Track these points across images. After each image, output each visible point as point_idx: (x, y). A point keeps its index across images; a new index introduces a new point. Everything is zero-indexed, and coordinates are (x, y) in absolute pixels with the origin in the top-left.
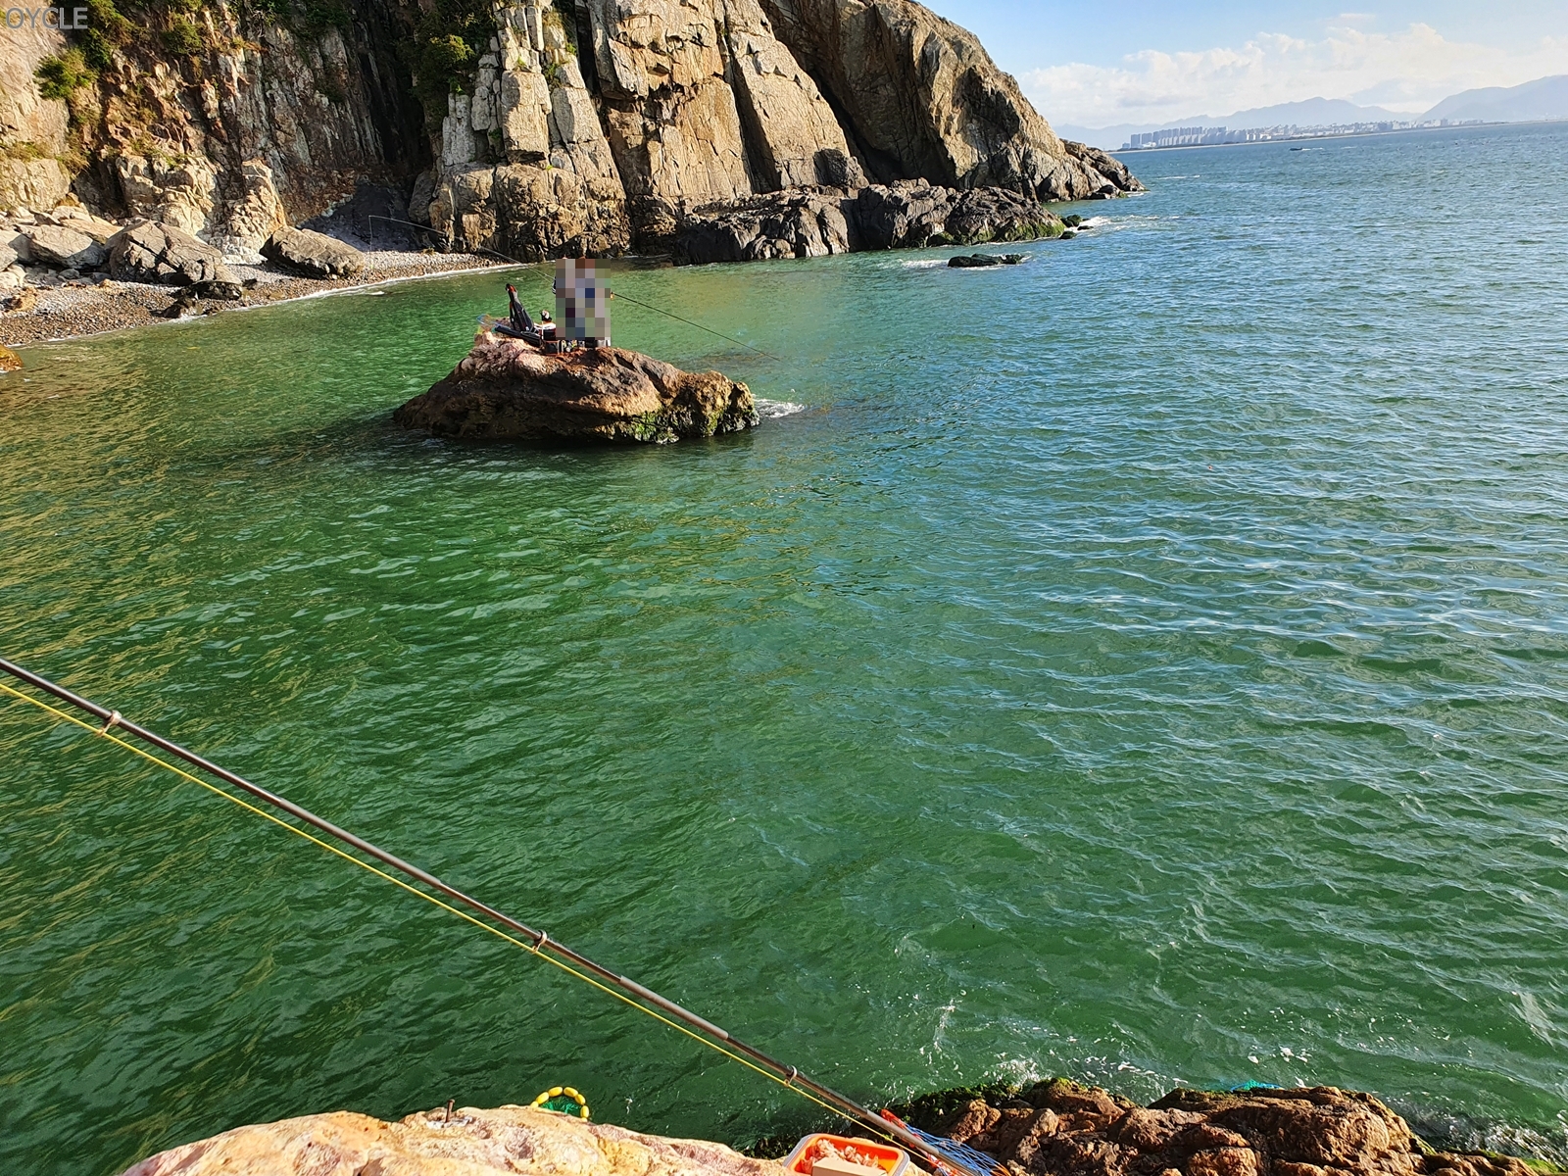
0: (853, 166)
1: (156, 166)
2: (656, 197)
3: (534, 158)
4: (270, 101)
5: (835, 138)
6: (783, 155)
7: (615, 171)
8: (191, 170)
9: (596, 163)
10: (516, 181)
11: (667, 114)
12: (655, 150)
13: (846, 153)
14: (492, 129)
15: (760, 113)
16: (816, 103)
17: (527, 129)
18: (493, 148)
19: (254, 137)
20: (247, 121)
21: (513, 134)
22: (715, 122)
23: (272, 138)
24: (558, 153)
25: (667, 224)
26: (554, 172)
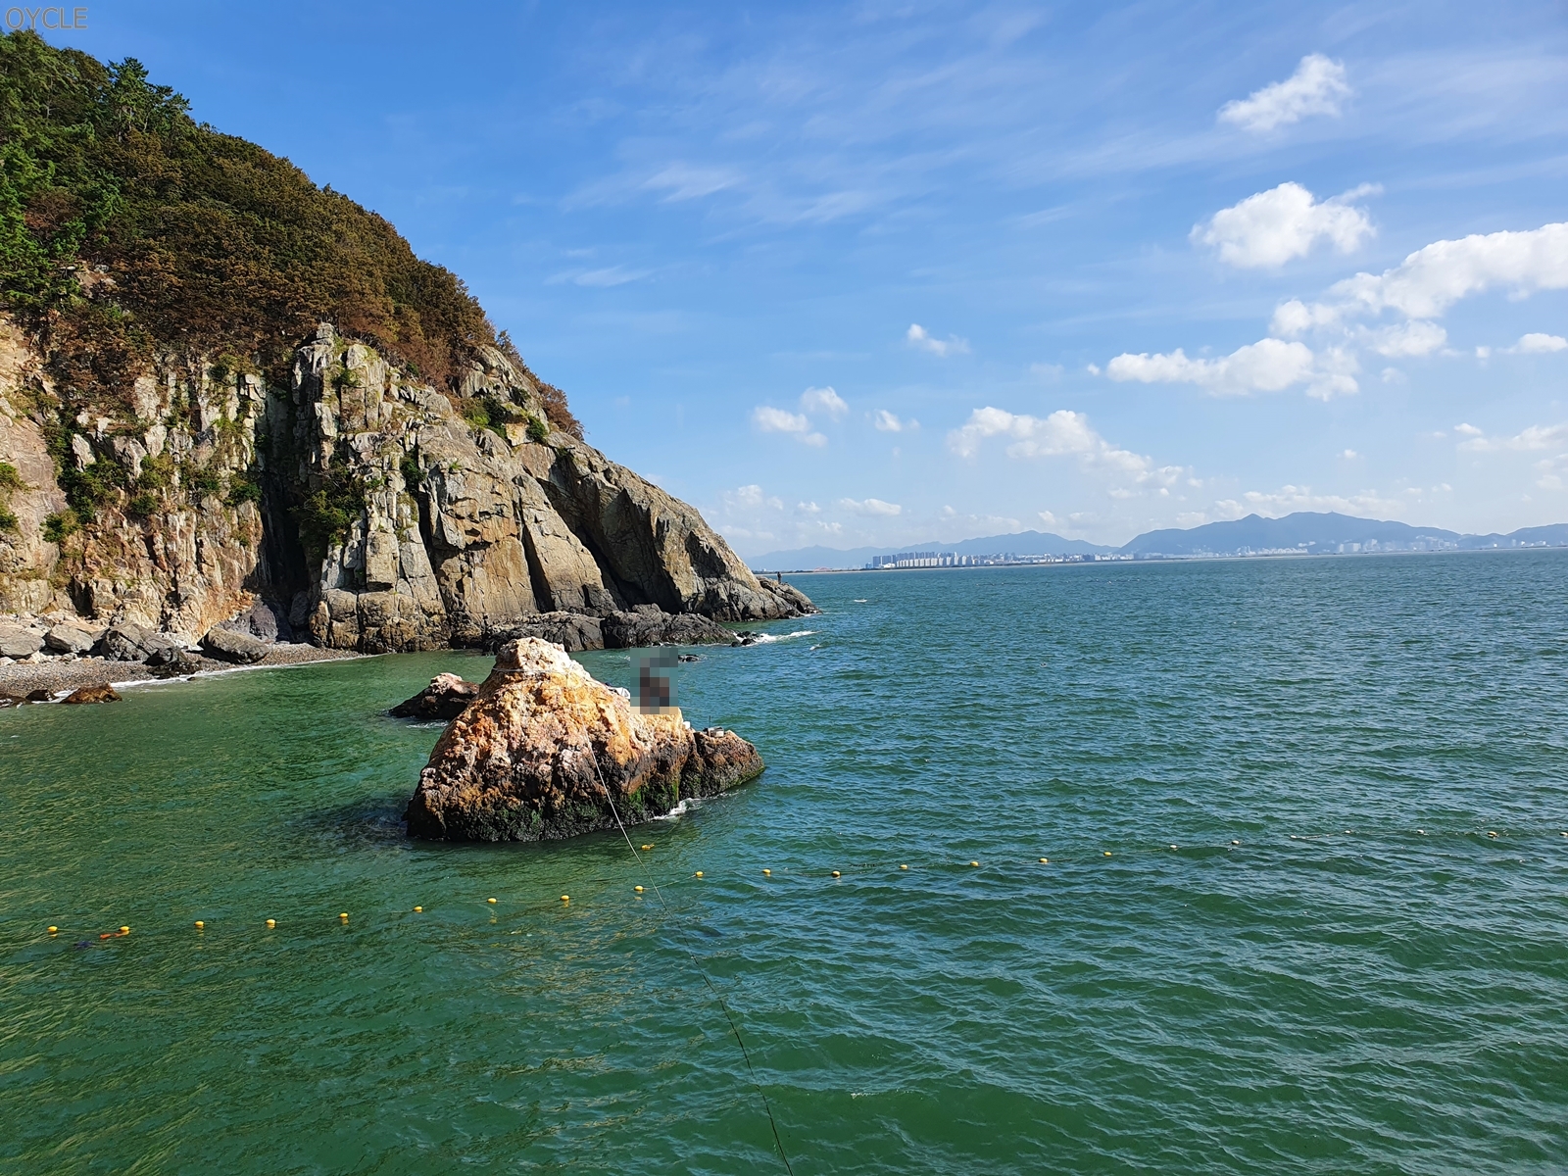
0: (606, 596)
1: (118, 586)
2: (467, 613)
3: (387, 587)
4: (200, 545)
5: (594, 574)
6: (556, 586)
7: (440, 597)
8: (143, 588)
9: (428, 590)
10: (373, 603)
11: (477, 560)
12: (468, 583)
13: (601, 586)
14: (357, 568)
15: (542, 560)
16: (581, 554)
17: (380, 568)
18: (356, 579)
19: (187, 568)
20: (182, 557)
21: (373, 571)
22: (509, 565)
23: (200, 569)
24: (401, 584)
25: (474, 631)
26: (399, 596)
